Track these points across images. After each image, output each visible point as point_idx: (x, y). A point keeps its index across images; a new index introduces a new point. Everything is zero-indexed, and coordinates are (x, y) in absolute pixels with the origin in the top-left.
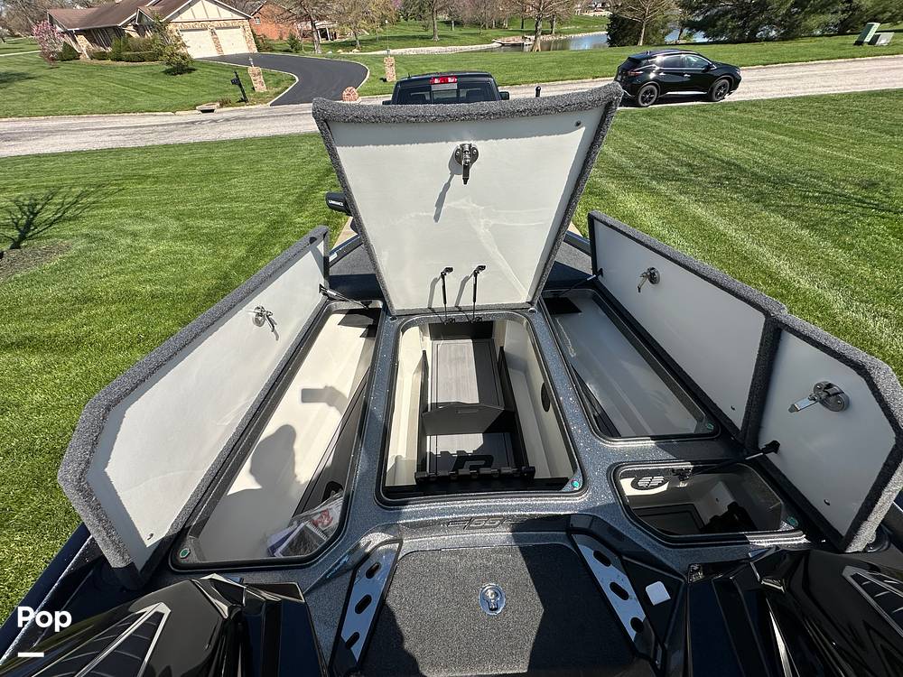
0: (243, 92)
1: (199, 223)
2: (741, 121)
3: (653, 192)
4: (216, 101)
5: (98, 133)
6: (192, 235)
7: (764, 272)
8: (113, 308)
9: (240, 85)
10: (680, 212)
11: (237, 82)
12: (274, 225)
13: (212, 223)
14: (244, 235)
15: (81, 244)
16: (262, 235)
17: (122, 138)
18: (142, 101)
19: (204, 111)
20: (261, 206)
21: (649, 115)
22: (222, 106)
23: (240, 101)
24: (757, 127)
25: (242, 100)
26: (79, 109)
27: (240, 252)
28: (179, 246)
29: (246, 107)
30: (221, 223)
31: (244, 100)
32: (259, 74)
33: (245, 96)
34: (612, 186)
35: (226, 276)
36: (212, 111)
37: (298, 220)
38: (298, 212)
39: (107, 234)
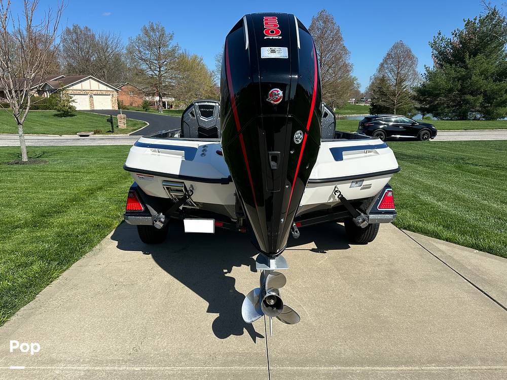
0: (112, 126)
4: (92, 131)
9: (112, 123)
11: (110, 121)
18: (37, 129)
19: (81, 136)
22: (95, 134)
23: (108, 132)
24: (434, 148)
25: (110, 131)
29: (112, 135)
31: (112, 132)
32: (124, 118)
33: (113, 129)
36: (88, 136)
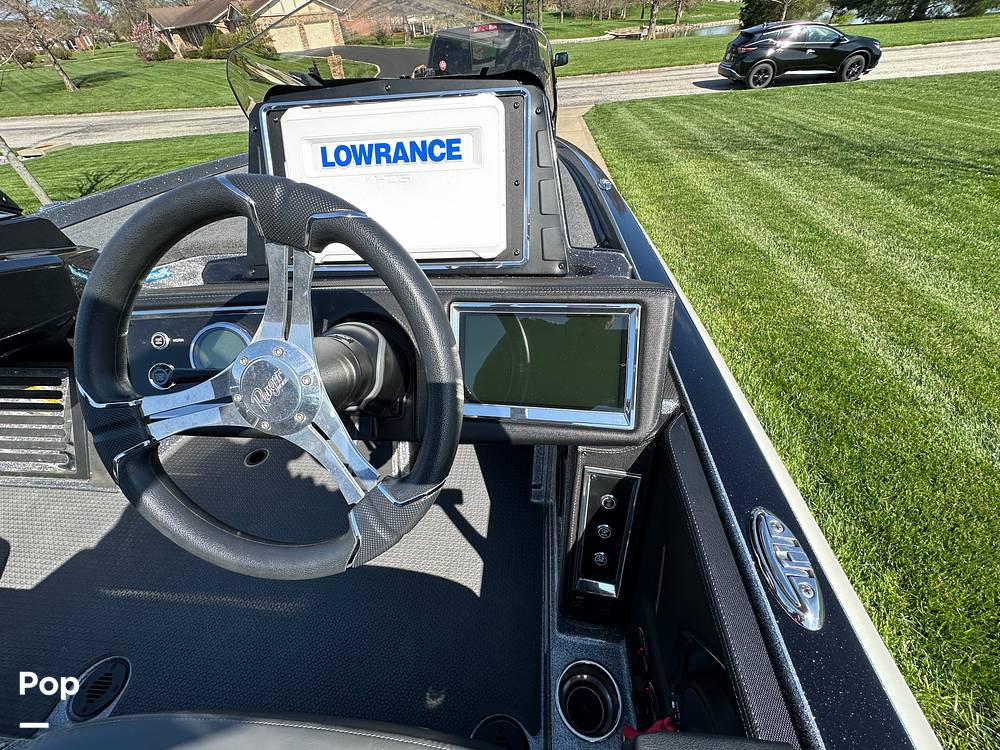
2: (866, 98)
5: (178, 124)
7: (805, 223)
17: (199, 128)
21: (756, 95)
24: (882, 103)
26: (166, 104)
32: (339, 63)
34: (674, 155)
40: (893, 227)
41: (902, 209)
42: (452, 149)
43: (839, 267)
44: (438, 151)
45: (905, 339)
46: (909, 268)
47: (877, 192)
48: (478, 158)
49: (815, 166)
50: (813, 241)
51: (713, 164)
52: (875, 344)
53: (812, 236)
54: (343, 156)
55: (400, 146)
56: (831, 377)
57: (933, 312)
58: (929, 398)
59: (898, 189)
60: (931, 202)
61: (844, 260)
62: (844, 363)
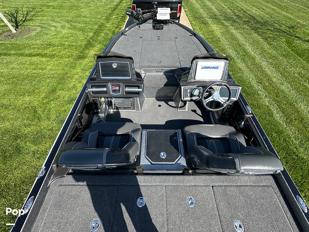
1: (75, 24)
3: (223, 24)
6: (75, 28)
7: (243, 50)
8: (59, 47)
10: (228, 31)
12: (100, 26)
13: (79, 25)
14: (91, 29)
15: (39, 29)
16: (97, 29)
20: (94, 20)
27: (91, 34)
28: (71, 31)
30: (82, 25)
34: (210, 21)
35: (89, 41)
37: (108, 25)
38: (107, 23)
39: (46, 26)
40: (263, 52)
41: (266, 46)
42: (218, 68)
43: (249, 63)
44: (216, 68)
45: (260, 82)
46: (264, 64)
47: (261, 40)
48: (220, 69)
49: (247, 29)
50: (245, 55)
51: (221, 26)
52: (254, 83)
53: (244, 54)
54: (204, 68)
55: (212, 67)
56: (245, 90)
57: (266, 75)
58: (262, 94)
59: (266, 39)
60: (272, 44)
61: (251, 62)
62: (248, 87)
